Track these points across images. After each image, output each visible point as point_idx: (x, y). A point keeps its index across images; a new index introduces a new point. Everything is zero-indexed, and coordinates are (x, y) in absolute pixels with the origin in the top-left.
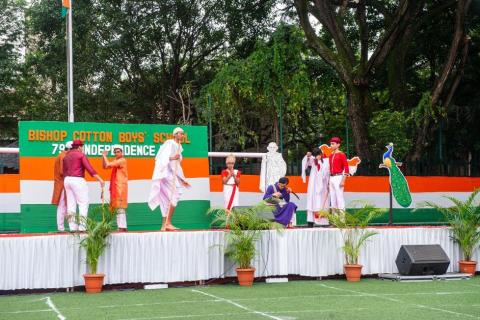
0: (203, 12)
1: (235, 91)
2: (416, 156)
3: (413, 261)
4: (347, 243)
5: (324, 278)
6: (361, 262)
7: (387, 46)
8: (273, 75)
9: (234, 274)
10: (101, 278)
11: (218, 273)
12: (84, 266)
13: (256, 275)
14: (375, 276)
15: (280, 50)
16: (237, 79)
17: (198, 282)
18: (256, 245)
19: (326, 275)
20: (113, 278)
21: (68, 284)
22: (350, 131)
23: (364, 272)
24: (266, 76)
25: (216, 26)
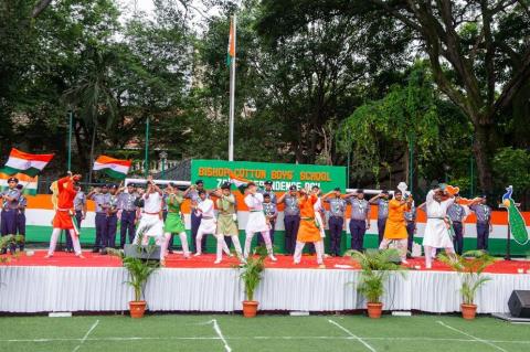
0: (347, 46)
1: (372, 127)
3: (523, 305)
4: (464, 285)
5: (442, 314)
6: (476, 302)
7: (513, 90)
8: (406, 114)
9: (365, 307)
11: (351, 306)
12: (243, 295)
13: (384, 309)
14: (489, 315)
15: (414, 93)
17: (334, 312)
18: (385, 284)
19: (444, 311)
20: (266, 305)
21: (230, 308)
23: (478, 311)
24: (400, 114)
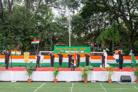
0: (104, 19)
1: (103, 37)
3: (123, 79)
5: (104, 82)
9: (83, 80)
10: (57, 80)
11: (81, 80)
12: (54, 77)
14: (116, 82)
16: (103, 35)
20: (59, 80)
22: (129, 46)
23: (113, 80)
24: (110, 34)
25: (107, 22)
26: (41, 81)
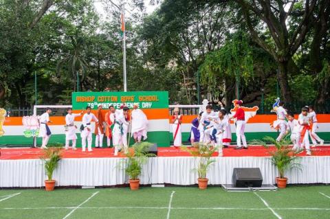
1: (212, 67)
2: (321, 100)
3: (237, 179)
6: (208, 176)
9: (129, 182)
10: (54, 183)
14: (220, 186)
24: (229, 59)
26: (10, 188)
